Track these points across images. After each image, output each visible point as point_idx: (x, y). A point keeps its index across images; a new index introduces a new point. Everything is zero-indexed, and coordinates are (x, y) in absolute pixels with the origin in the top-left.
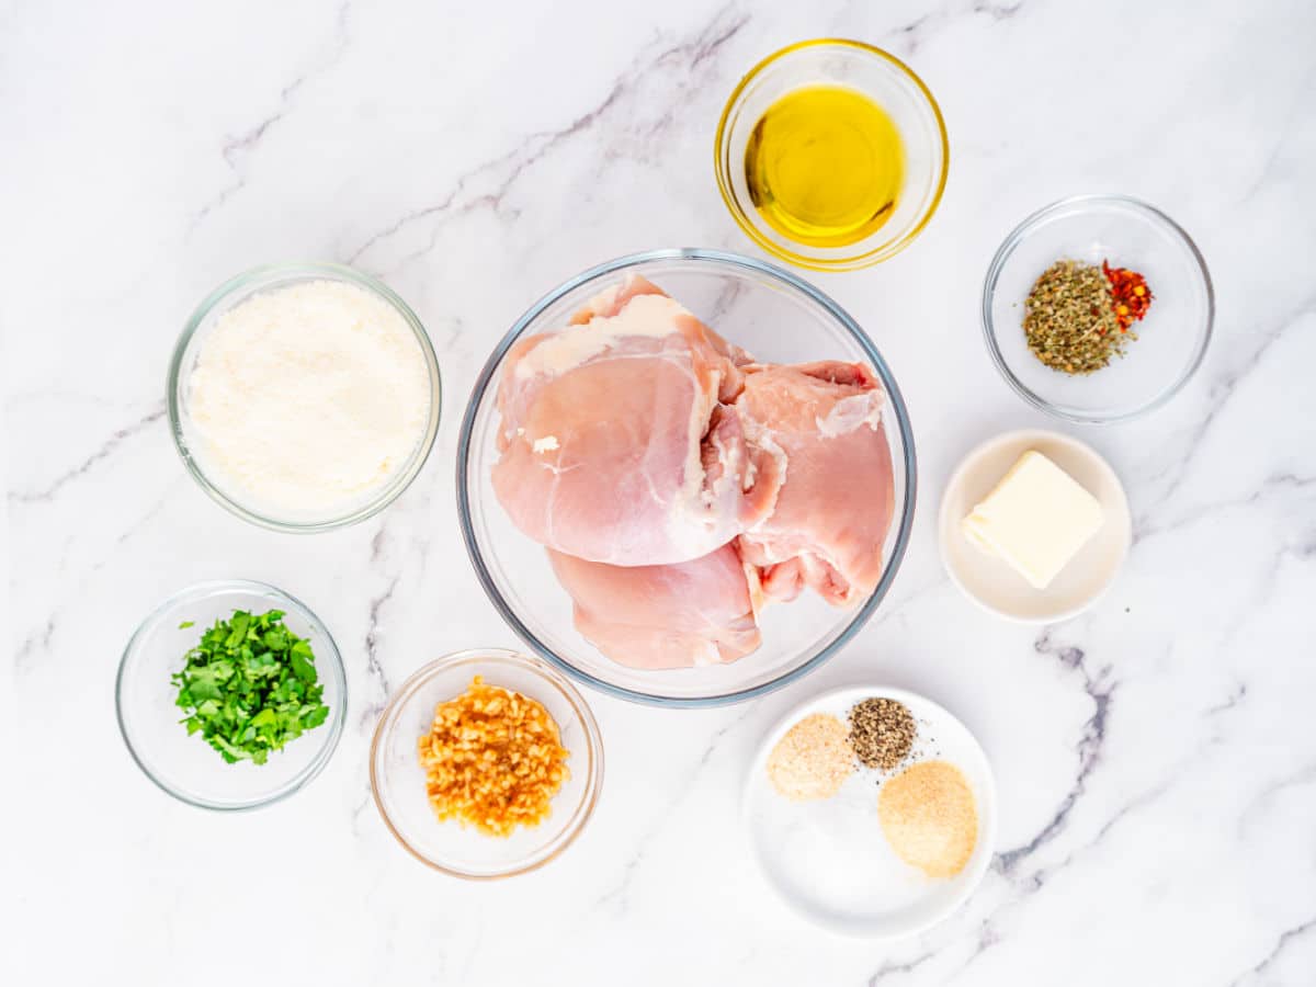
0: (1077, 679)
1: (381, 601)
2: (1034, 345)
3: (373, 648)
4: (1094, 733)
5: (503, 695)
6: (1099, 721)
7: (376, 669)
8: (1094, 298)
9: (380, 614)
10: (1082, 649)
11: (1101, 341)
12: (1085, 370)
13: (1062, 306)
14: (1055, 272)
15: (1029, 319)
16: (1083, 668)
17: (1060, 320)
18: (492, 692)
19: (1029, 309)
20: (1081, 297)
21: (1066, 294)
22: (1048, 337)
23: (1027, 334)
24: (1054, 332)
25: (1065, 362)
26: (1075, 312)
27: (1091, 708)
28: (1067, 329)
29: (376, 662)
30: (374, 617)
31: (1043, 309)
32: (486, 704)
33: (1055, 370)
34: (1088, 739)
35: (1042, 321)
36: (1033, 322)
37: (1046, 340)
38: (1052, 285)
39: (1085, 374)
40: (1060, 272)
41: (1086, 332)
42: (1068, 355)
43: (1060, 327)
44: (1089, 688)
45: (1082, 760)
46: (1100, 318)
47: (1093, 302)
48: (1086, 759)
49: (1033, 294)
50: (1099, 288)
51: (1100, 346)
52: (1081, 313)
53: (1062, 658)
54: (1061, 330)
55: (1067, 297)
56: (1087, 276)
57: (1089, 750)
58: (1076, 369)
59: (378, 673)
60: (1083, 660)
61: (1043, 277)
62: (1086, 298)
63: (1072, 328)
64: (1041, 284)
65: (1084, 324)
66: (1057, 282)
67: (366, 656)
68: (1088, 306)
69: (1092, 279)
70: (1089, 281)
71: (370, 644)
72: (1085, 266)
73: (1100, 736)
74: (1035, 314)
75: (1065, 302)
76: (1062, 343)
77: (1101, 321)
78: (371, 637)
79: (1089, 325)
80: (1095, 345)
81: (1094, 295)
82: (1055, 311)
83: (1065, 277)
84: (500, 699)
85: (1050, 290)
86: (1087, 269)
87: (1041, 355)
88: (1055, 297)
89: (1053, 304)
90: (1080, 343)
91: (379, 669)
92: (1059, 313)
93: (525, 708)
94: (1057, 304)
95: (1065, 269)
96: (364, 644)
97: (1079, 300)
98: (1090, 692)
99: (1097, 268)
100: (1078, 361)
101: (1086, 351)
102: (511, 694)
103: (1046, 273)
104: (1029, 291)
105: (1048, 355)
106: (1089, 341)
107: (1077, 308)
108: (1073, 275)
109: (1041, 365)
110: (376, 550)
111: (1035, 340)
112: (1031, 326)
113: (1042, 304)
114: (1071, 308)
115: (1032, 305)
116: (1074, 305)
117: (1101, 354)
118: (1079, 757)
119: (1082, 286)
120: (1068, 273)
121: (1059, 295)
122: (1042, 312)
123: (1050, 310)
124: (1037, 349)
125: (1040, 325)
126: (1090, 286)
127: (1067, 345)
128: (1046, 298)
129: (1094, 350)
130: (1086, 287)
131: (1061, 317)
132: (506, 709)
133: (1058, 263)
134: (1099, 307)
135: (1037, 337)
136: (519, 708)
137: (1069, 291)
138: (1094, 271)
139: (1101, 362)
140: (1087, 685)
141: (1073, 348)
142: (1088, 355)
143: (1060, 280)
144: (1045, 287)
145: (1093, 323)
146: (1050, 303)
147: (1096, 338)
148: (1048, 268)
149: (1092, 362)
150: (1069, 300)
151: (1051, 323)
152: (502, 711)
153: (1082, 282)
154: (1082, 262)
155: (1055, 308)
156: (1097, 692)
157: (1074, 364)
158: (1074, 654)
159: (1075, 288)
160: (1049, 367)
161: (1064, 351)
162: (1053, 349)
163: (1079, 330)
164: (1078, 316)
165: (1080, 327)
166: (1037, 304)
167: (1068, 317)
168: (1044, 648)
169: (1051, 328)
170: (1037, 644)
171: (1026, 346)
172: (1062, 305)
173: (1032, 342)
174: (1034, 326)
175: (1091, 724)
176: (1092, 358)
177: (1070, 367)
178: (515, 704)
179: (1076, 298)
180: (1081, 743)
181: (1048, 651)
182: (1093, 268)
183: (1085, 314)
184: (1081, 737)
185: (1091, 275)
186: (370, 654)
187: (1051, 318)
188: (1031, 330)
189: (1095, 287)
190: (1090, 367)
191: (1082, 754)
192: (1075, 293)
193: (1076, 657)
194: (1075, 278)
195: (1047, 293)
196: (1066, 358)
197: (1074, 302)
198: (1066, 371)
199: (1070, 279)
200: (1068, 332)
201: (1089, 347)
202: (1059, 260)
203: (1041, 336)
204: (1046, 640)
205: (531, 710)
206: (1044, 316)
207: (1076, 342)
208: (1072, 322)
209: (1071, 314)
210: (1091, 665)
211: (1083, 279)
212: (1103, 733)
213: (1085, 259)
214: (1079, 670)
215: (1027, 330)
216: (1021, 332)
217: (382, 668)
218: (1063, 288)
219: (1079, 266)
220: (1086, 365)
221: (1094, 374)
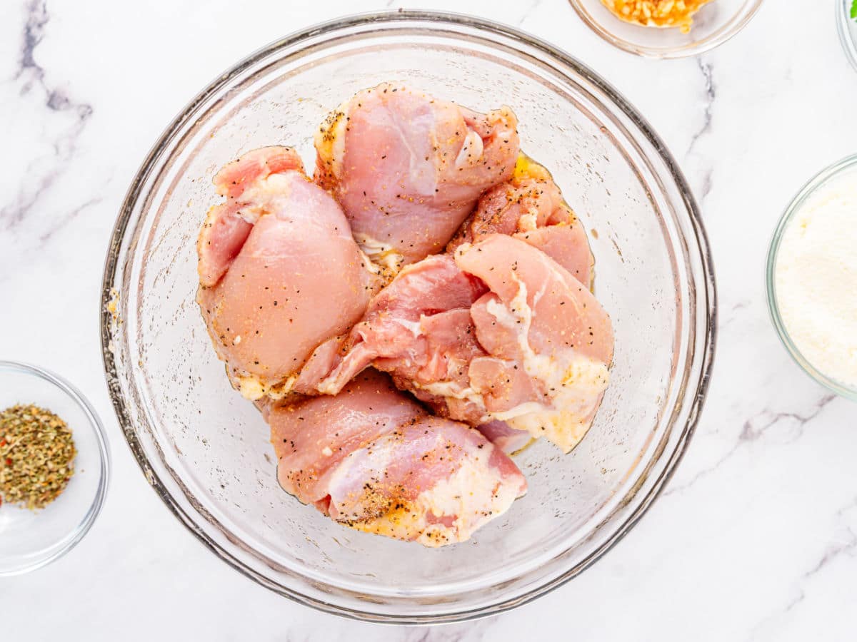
0: (52, 82)
1: (702, 132)
2: (67, 434)
3: (708, 88)
4: (34, 31)
5: (658, 20)
6: (30, 42)
7: (705, 68)
8: (10, 474)
9: (703, 120)
10: (49, 110)
11: (5, 434)
12: (21, 408)
13: (39, 468)
14: (45, 500)
15: (70, 458)
16: (48, 91)
17: (41, 456)
18: (671, 20)
19: (70, 467)
20: (21, 477)
21: (35, 480)
22: (54, 441)
23: (72, 444)
24: (47, 445)
25: (38, 417)
26: (27, 463)
27: (38, 55)
28: (36, 447)
29: (705, 74)
30: (709, 117)
31: (57, 467)
32: (674, 7)
33: (48, 410)
34: (40, 26)
35: (59, 455)
36: (67, 455)
37: (55, 438)
38: (49, 488)
39: (21, 405)
40: (42, 499)
41: (18, 443)
42: (35, 423)
43: (41, 450)
44: (40, 73)
45: (44, 6)
46: (5, 456)
47: (11, 471)
48: (40, 7)
49: (66, 480)
50: (5, 483)
51: (6, 430)
52: (21, 462)
53: (67, 100)
54: (41, 447)
55: (34, 476)
56: (16, 494)
57: (39, 15)
58: (29, 410)
59: (704, 64)
60: (48, 99)
61: (56, 496)
62: (17, 475)
63: (31, 449)
64: (58, 489)
65: (20, 451)
66: (43, 491)
67: (715, 80)
68: (15, 467)
69: (12, 492)
70: (14, 490)
71: (711, 91)
72: (19, 503)
73: (29, 29)
74: (65, 462)
75: (36, 472)
76: (40, 435)
77: (5, 453)
78: (710, 98)
79: (15, 450)
80: (10, 431)
81: (10, 478)
82: (46, 464)
83: (36, 495)
84: (662, 15)
85: (50, 483)
86: (17, 501)
87: (60, 425)
88: (45, 476)
89: (47, 471)
90: (24, 434)
91: (702, 68)
92: (42, 462)
93: (636, 13)
94: (44, 470)
95: (36, 502)
96: (717, 92)
97: (23, 473)
98: (40, 69)
99: (6, 502)
100: (27, 417)
101: (19, 426)
102: (651, 24)
103: (54, 499)
104: (70, 483)
105: (54, 424)
106: (16, 435)
107: (25, 466)
108: (28, 496)
109: (60, 416)
110: (708, 179)
111: (65, 438)
112: (69, 451)
113: (58, 471)
114: (31, 467)
115: (68, 470)
116: (29, 470)
117: (6, 423)
118: (48, 8)
119: (20, 486)
120: (33, 498)
121: (42, 479)
122: (58, 463)
123: (51, 465)
124: (64, 430)
125: (60, 452)
126: (13, 486)
127: (36, 432)
128: (54, 477)
129: (11, 426)
130: (17, 485)
131: (40, 459)
132: (654, 8)
133: (43, 507)
134: (6, 466)
135: (63, 441)
136: (642, 11)
137: (32, 482)
138: (9, 498)
139: (6, 415)
140: (42, 76)
141: (31, 429)
142: (17, 422)
143: (41, 492)
144: (54, 486)
145: (11, 451)
146: (50, 472)
147: (9, 438)
148: (52, 503)
149: (14, 415)
150: (32, 473)
151: (50, 453)
152: (657, 6)
153: (21, 490)
154: (20, 507)
155: (45, 467)
156: (33, 70)
157: (31, 415)
158: (55, 105)
159: (27, 485)
160: (53, 413)
161: (38, 427)
162: (48, 430)
163: (25, 446)
164: (24, 459)
165: (23, 449)
166: (62, 471)
167: (33, 459)
168: (83, 109)
169: (50, 449)
170: (91, 113)
171: (74, 433)
172: (39, 470)
173: (68, 436)
174: (66, 451)
175: (38, 39)
176: (14, 419)
177: (34, 411)
178: (648, 13)
179: (26, 475)
180: (46, 22)
181: (80, 106)
182: (11, 502)
183: (18, 460)
184: (47, 27)
185: (13, 495)
186: (711, 82)
187: (50, 457)
188: (69, 447)
189: (9, 484)
190: (16, 411)
191: (45, 12)
192: (27, 480)
193: (54, 101)
194: (27, 494)
195: (53, 480)
196: (37, 420)
197: (28, 472)
198: (38, 409)
199: (32, 493)
200: (35, 444)
201: (16, 430)
202: (40, 511)
203: (60, 441)
204: (82, 117)
205: (631, 13)
206: (56, 460)
207: (27, 435)
208: (30, 453)
209: (31, 462)
210: (40, 96)
211: (19, 492)
212: (26, 31)
213: (18, 510)
214: (51, 91)
215: (73, 448)
216: (77, 447)
217: (699, 70)
218: (38, 485)
219: (23, 503)
220: (19, 413)
221: (12, 405)
